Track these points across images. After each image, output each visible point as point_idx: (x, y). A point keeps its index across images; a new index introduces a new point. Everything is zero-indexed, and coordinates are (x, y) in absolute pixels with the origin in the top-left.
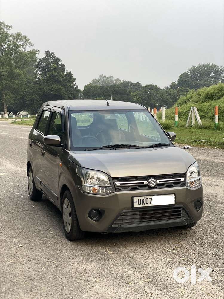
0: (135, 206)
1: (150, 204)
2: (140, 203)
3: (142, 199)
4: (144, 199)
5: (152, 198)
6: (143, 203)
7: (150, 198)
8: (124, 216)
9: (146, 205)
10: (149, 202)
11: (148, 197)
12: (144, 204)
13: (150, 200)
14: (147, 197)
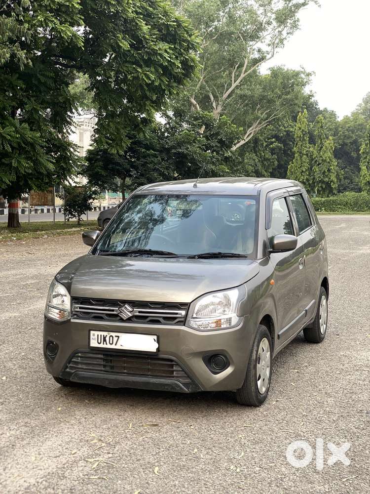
0: (92, 345)
1: (116, 345)
2: (99, 342)
3: (104, 336)
4: (106, 336)
5: (118, 337)
6: (105, 342)
7: (116, 336)
8: (81, 357)
9: (109, 346)
10: (115, 342)
11: (114, 334)
12: (106, 344)
13: (115, 339)
14: (112, 334)
